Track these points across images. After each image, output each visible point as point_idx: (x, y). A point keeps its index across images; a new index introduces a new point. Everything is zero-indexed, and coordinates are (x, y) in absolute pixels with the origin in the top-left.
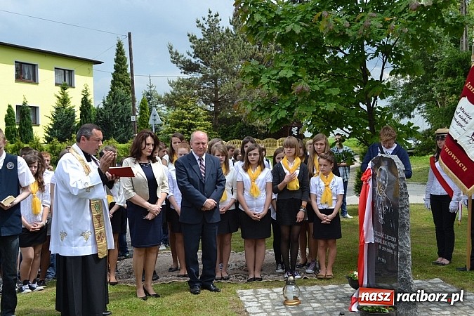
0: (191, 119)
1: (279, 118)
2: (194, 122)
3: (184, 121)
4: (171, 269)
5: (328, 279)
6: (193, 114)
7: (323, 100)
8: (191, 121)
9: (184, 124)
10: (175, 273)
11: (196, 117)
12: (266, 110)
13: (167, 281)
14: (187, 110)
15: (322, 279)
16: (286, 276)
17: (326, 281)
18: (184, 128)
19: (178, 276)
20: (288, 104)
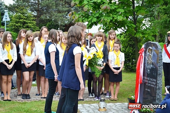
0: (24, 19)
1: (93, 22)
2: (26, 21)
3: (21, 20)
4: (37, 94)
5: (115, 100)
6: (26, 16)
7: (116, 14)
8: (25, 20)
9: (21, 22)
10: (40, 97)
11: (27, 18)
12: (86, 17)
13: (37, 100)
14: (22, 14)
15: (112, 100)
16: (95, 99)
17: (115, 101)
18: (20, 24)
19: (41, 98)
20: (97, 15)
